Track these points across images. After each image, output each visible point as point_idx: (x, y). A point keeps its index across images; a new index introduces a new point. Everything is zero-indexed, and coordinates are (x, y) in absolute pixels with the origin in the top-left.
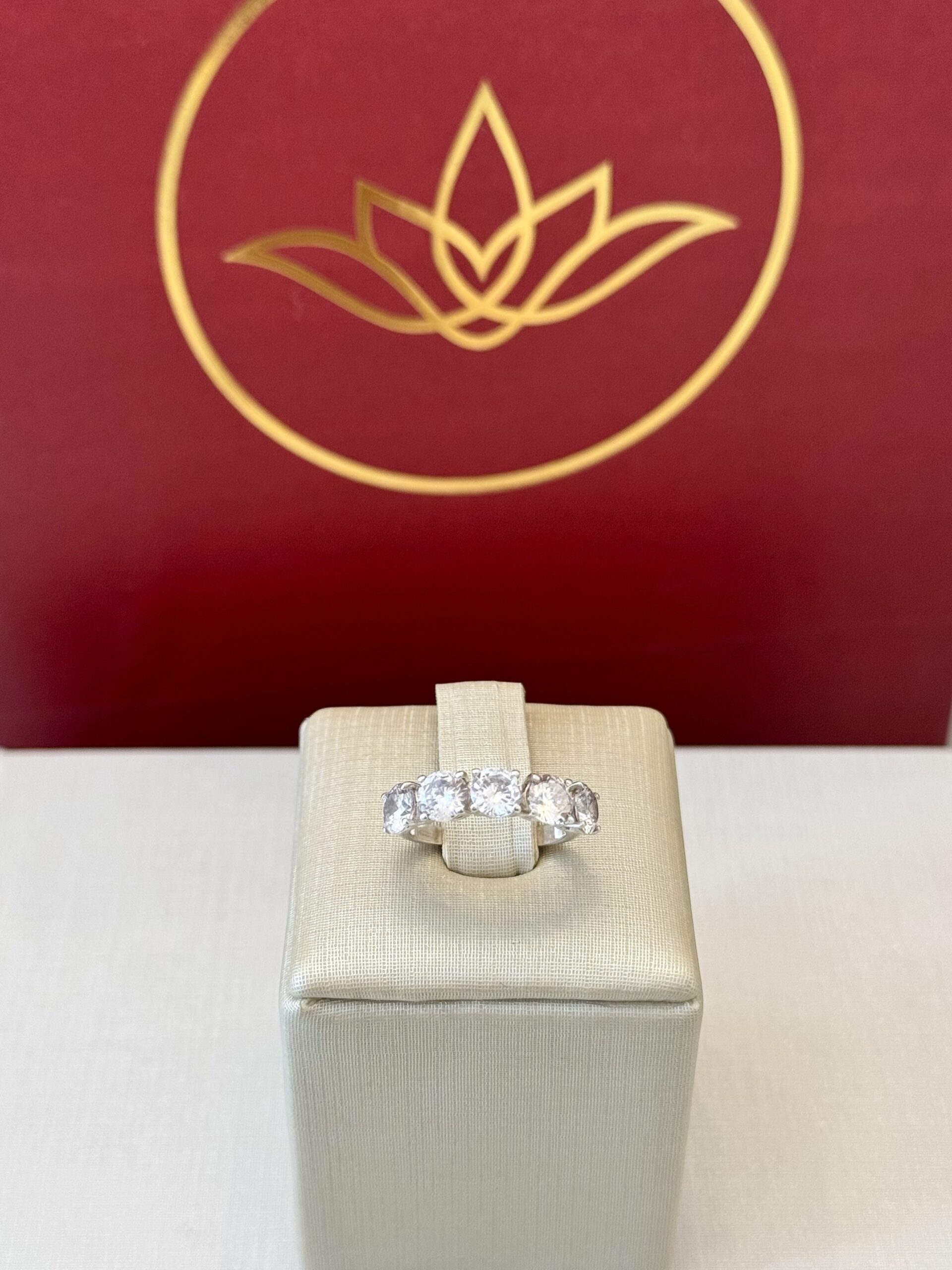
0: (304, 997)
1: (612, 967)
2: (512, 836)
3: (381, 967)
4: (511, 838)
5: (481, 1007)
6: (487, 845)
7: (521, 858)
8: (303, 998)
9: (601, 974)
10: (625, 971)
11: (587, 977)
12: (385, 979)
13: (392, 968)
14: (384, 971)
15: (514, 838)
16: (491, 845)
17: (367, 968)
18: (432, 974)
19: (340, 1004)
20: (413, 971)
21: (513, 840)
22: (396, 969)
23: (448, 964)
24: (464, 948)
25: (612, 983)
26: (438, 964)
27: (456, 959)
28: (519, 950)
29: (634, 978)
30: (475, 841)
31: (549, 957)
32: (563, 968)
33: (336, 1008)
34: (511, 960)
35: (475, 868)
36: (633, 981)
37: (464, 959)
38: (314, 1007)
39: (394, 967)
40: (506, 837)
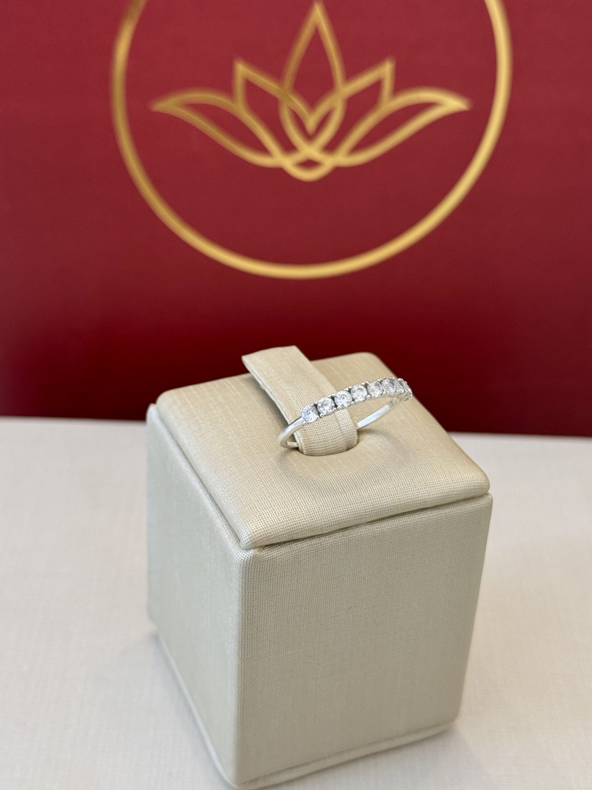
0: (257, 546)
1: (439, 481)
2: (339, 426)
3: (301, 514)
4: (339, 427)
5: (366, 528)
6: (326, 434)
7: (349, 438)
8: (256, 548)
9: (435, 487)
10: (448, 481)
11: (427, 491)
12: (306, 521)
13: (308, 513)
14: (304, 516)
15: (341, 426)
16: (328, 434)
17: (292, 517)
18: (335, 511)
19: (278, 548)
20: (322, 512)
21: (341, 428)
22: (311, 513)
23: (341, 502)
24: (347, 491)
25: (443, 491)
26: (335, 504)
27: (345, 499)
28: (380, 484)
29: (454, 484)
30: (318, 433)
31: (400, 484)
32: (411, 488)
33: (277, 551)
34: (379, 491)
35: (322, 450)
36: (455, 487)
37: (350, 498)
38: (264, 552)
39: (309, 512)
40: (336, 427)
